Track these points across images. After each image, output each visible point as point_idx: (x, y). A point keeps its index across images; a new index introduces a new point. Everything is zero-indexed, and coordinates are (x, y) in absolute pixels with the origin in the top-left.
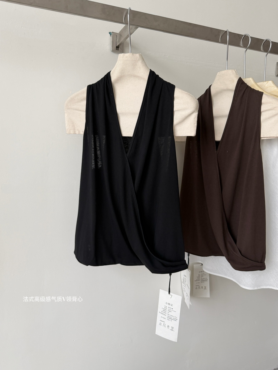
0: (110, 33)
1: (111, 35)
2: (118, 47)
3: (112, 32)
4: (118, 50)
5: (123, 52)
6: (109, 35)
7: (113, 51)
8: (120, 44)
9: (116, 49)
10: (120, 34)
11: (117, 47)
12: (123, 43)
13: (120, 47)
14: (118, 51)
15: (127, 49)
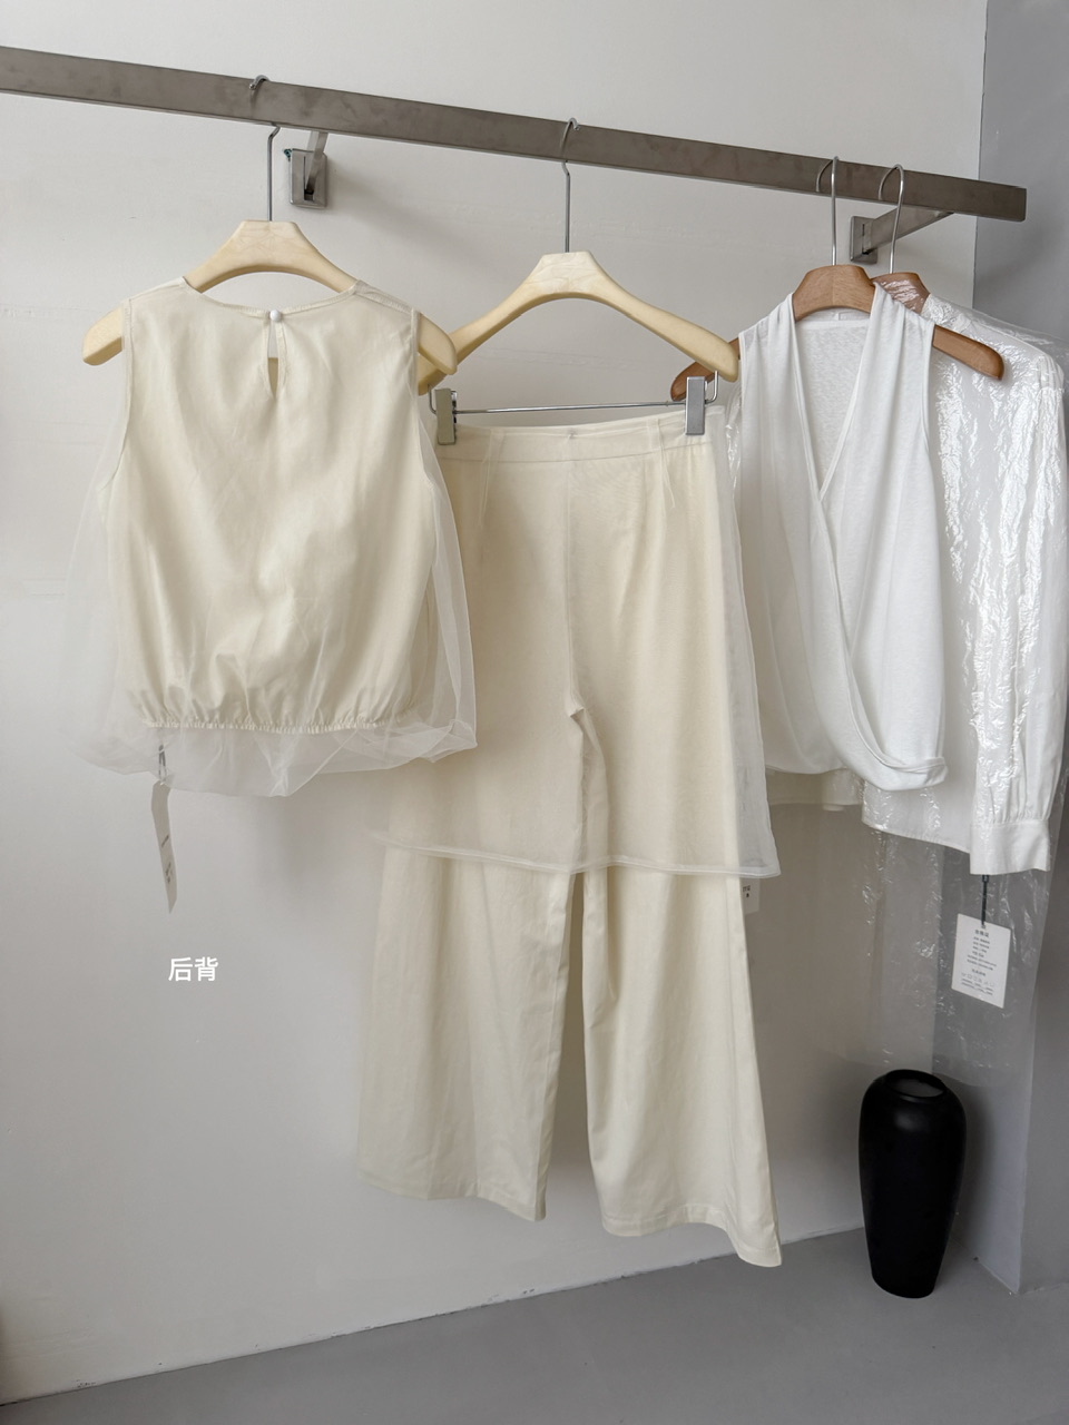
0: (287, 152)
1: (288, 156)
2: (309, 192)
3: (295, 148)
4: (312, 199)
5: (325, 204)
6: (285, 156)
7: (295, 203)
9: (306, 198)
11: (306, 192)
12: (326, 180)
13: (317, 190)
14: (307, 202)
15: (337, 197)
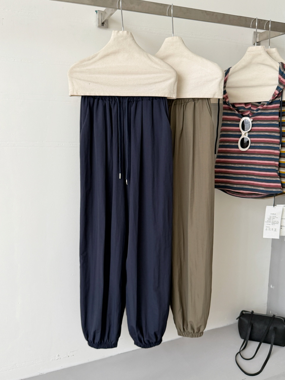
0: (96, 11)
1: (97, 13)
2: (103, 24)
3: (98, 11)
4: (104, 26)
5: (107, 27)
6: (95, 13)
7: (99, 27)
8: (106, 21)
9: (102, 25)
10: (105, 12)
11: (102, 23)
12: (108, 20)
13: (105, 23)
14: (102, 26)
15: (111, 25)
